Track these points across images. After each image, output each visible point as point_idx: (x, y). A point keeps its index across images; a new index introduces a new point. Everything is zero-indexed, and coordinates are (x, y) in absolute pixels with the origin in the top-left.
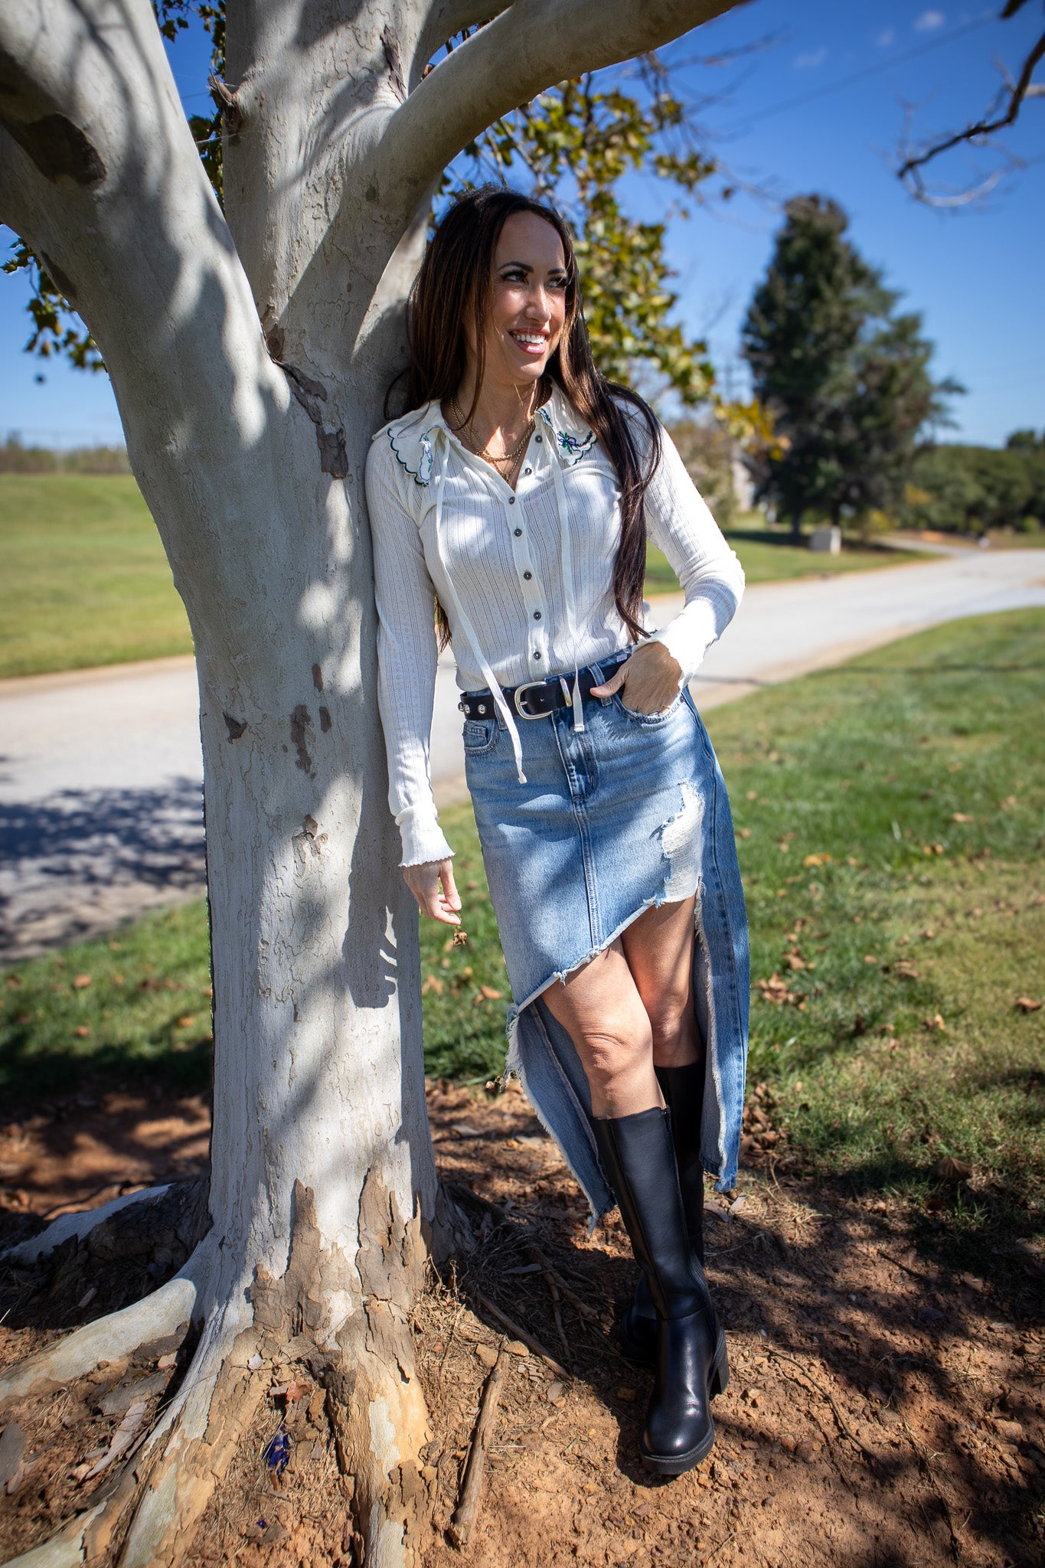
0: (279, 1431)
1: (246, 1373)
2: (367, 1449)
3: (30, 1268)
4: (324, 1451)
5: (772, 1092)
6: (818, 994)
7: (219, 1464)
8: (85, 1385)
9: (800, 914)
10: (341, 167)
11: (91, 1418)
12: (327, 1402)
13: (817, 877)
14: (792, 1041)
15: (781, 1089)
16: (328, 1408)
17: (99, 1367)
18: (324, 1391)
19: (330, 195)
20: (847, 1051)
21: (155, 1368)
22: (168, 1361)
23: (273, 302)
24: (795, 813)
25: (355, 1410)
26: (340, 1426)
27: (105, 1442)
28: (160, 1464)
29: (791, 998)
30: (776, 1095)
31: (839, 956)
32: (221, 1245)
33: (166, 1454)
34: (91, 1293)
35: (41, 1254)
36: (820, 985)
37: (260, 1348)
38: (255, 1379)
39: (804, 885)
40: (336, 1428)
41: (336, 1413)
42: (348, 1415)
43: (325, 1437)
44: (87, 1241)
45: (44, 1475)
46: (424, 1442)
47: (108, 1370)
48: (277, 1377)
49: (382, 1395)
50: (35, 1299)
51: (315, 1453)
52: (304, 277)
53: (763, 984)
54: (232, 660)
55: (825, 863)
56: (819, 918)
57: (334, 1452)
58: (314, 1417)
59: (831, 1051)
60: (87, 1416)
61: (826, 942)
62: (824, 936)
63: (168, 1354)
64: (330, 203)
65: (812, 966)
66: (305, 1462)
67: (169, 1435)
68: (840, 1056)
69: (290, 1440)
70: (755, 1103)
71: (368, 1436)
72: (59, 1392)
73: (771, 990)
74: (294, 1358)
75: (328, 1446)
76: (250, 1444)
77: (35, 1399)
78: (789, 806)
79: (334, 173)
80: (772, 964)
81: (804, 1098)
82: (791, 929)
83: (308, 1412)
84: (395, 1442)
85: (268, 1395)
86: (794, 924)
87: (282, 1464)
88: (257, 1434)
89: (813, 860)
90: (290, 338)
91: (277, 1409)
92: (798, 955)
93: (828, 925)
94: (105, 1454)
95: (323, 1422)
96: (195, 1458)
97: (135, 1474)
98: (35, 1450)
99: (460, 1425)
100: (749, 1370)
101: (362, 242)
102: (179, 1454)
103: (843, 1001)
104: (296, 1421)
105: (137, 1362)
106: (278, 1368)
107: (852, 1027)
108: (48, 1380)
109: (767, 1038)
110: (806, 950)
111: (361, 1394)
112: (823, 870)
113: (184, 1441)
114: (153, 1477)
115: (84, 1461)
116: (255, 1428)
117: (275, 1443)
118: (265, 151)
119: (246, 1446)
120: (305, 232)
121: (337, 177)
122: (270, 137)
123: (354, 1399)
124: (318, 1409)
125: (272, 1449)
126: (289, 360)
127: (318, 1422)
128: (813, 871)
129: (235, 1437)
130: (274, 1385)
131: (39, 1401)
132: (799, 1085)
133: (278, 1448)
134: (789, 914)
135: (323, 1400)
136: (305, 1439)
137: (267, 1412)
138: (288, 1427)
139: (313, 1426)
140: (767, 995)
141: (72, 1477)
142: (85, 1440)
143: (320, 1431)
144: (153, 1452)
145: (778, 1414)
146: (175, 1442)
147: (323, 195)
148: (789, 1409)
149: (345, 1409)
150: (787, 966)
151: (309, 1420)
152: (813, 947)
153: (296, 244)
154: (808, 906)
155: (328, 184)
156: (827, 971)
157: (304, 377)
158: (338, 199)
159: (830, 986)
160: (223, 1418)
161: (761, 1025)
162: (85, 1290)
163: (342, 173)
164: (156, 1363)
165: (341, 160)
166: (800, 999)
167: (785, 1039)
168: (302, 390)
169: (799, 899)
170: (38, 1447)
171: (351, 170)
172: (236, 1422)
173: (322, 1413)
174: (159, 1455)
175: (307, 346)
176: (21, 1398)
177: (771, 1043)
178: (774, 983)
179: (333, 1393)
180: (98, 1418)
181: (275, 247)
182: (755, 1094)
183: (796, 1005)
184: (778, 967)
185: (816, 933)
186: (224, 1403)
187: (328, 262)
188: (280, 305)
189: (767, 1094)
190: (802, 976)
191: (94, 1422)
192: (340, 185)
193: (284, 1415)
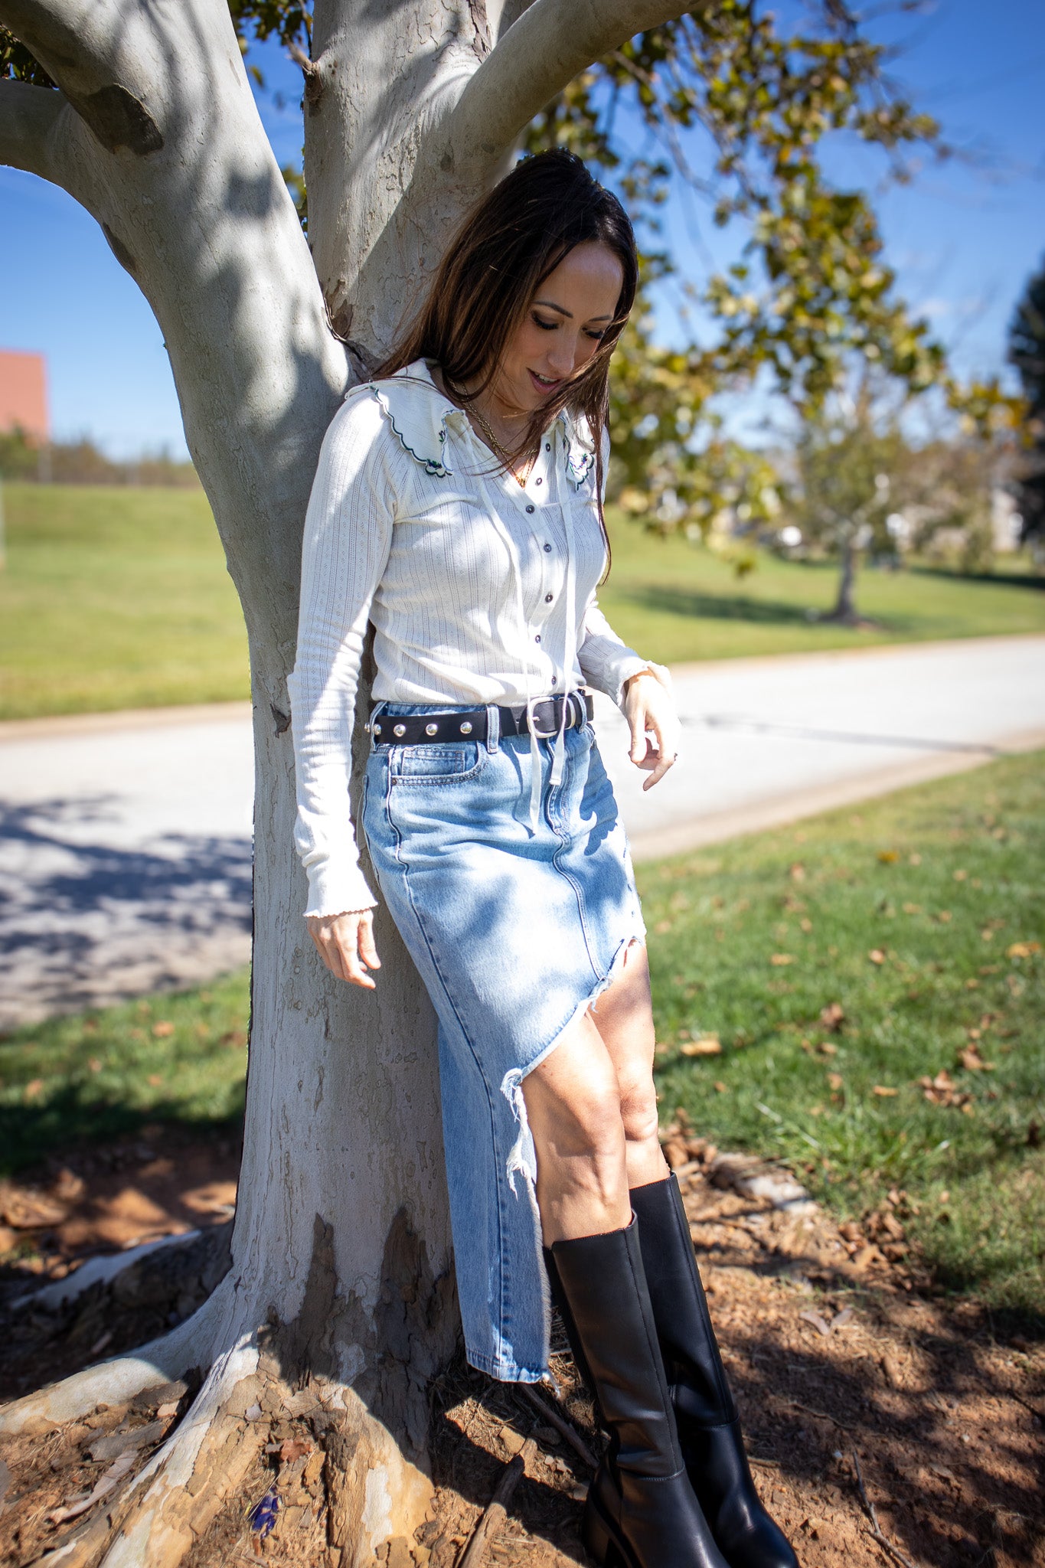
0: (270, 1493)
1: (242, 1423)
2: (358, 1521)
3: (52, 1314)
4: (314, 1519)
5: (910, 1199)
6: (992, 1098)
7: (199, 1518)
8: (79, 1429)
9: (989, 1008)
10: (416, 135)
11: (80, 1463)
12: (325, 1467)
13: (1019, 970)
14: (944, 1145)
15: (922, 1197)
16: (325, 1475)
17: (97, 1411)
18: (324, 1453)
19: (405, 165)
20: (1012, 1162)
21: (154, 1417)
22: (168, 1410)
23: (344, 278)
24: (1010, 897)
25: (351, 1477)
26: (334, 1493)
27: (89, 1488)
28: (136, 1509)
29: (956, 1099)
30: (915, 1204)
31: (1026, 1058)
32: (236, 1286)
33: (145, 1499)
34: (106, 1339)
35: (65, 1300)
36: (995, 1088)
37: (260, 1398)
38: (250, 1432)
39: (1002, 976)
40: (330, 1495)
41: (333, 1479)
42: (344, 1482)
43: (317, 1504)
44: (111, 1288)
45: (23, 1516)
46: (422, 1520)
47: (106, 1414)
48: (275, 1433)
49: (383, 1463)
50: (51, 1345)
51: (304, 1521)
52: (374, 250)
53: (927, 1081)
54: (280, 648)
55: (1032, 956)
56: (1010, 1013)
57: (325, 1522)
58: (309, 1481)
59: (991, 1161)
60: (77, 1461)
61: (1013, 1042)
62: (1013, 1034)
63: (170, 1403)
64: (404, 172)
65: (990, 1065)
66: (293, 1529)
67: (150, 1481)
68: (1002, 1167)
69: (280, 1503)
70: (887, 1211)
71: (361, 1506)
72: (53, 1433)
73: (934, 1089)
74: (296, 1415)
75: (319, 1515)
76: (237, 1501)
77: (28, 1439)
78: (1003, 889)
79: (409, 143)
80: (942, 1059)
81: (946, 1208)
82: (977, 1025)
83: (303, 1476)
84: (390, 1515)
85: (264, 1452)
86: (980, 1020)
87: (268, 1528)
88: (245, 1492)
89: (1018, 950)
90: (358, 314)
91: (271, 1468)
92: (976, 1053)
93: (1020, 1022)
94: (86, 1498)
95: (318, 1489)
96: (173, 1507)
97: (109, 1518)
98: (18, 1491)
99: (467, 1510)
100: (816, 1497)
101: (436, 213)
102: (157, 1501)
103: (1019, 1108)
104: (289, 1484)
105: (137, 1409)
106: (277, 1423)
107: (1025, 1138)
108: (43, 1420)
109: (916, 1140)
110: (988, 1049)
111: (361, 1459)
112: (1028, 963)
113: (165, 1487)
114: (126, 1524)
115: (64, 1504)
116: (244, 1486)
117: (263, 1505)
118: (344, 121)
119: (232, 1503)
120: (378, 204)
121: (412, 146)
122: (349, 105)
123: (352, 1465)
124: (314, 1473)
125: (259, 1511)
126: (354, 337)
127: (312, 1488)
128: (1016, 962)
129: (221, 1491)
130: (270, 1441)
131: (32, 1442)
132: (945, 1195)
133: (265, 1510)
134: (974, 1008)
135: (321, 1463)
136: (296, 1505)
137: (260, 1470)
138: (280, 1490)
139: (307, 1492)
140: (929, 1095)
141: (50, 1520)
142: (70, 1485)
143: (314, 1498)
144: (132, 1496)
145: (842, 1552)
146: (156, 1489)
147: (398, 165)
148: (857, 1549)
149: (342, 1474)
150: (959, 1066)
151: (303, 1484)
152: (996, 1046)
153: (369, 217)
154: (1001, 1001)
155: (403, 153)
156: (1007, 1073)
157: (369, 354)
158: (412, 169)
159: (1007, 1090)
160: (210, 1469)
161: (910, 1124)
162: (102, 1335)
163: (417, 142)
164: (156, 1411)
165: (417, 127)
166: (965, 1100)
167: (937, 1142)
168: (364, 368)
169: (990, 991)
170: (23, 1488)
171: (426, 139)
172: (224, 1476)
173: (319, 1479)
174: (137, 1500)
175: (375, 322)
176: (13, 1436)
177: (923, 1146)
178: (940, 1083)
179: (332, 1457)
180: (88, 1463)
181: (348, 219)
182: (888, 1199)
183: (960, 1106)
184: (949, 1064)
185: (1004, 1031)
186: (213, 1452)
187: (400, 235)
188: (350, 278)
189: (903, 1201)
190: (976, 1078)
191: (82, 1467)
192: (414, 154)
193: (277, 1474)
